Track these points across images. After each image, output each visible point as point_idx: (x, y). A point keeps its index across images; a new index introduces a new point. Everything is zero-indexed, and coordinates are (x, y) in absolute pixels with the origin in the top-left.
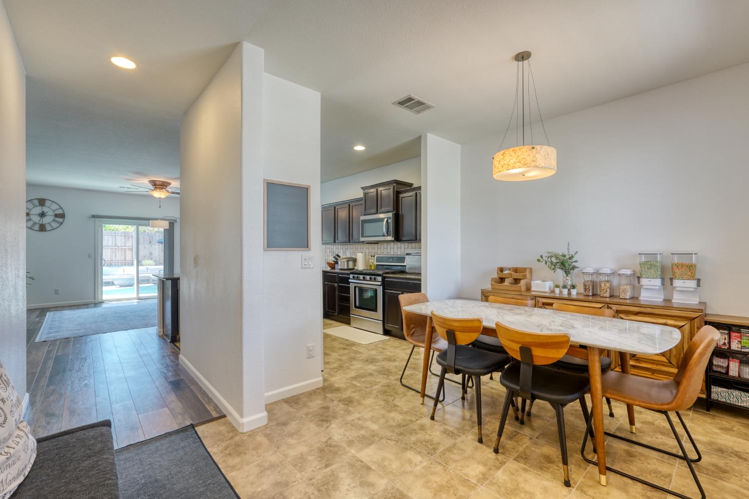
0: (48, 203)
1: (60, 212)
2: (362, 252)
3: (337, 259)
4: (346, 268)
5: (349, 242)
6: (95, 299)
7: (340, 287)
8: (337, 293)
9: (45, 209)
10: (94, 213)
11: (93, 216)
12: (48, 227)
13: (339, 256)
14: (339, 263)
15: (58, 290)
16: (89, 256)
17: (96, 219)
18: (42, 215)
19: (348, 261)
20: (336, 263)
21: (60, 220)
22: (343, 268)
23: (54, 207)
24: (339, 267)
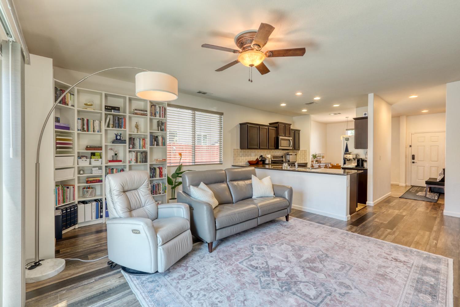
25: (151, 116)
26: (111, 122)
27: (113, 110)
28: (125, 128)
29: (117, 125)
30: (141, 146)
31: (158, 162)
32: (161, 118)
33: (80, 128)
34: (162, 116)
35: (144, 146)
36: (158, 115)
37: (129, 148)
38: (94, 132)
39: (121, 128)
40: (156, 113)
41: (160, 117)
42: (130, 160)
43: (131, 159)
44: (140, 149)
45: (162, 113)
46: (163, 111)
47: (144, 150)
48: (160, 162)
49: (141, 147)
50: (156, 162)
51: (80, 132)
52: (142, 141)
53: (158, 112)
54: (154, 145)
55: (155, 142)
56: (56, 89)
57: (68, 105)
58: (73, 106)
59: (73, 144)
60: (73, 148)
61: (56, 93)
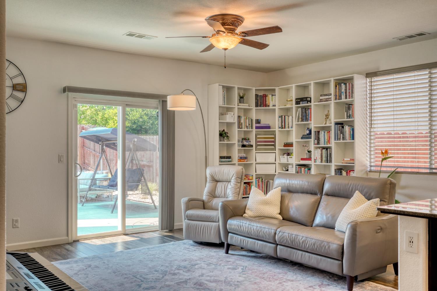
1: (19, 80)
6: (68, 236)
11: (66, 89)
15: (17, 221)
17: (69, 94)
21: (20, 95)
23: (13, 72)
25: (335, 100)
26: (300, 117)
27: (301, 102)
28: (311, 120)
29: (304, 118)
30: (326, 140)
31: (345, 163)
32: (348, 100)
33: (280, 126)
34: (349, 96)
35: (329, 141)
36: (343, 97)
37: (315, 144)
38: (288, 128)
39: (308, 121)
40: (341, 94)
41: (346, 98)
42: (316, 159)
43: (317, 157)
44: (325, 144)
45: (349, 92)
46: (349, 89)
47: (329, 145)
48: (346, 163)
49: (326, 143)
50: (342, 163)
51: (280, 129)
52: (327, 134)
53: (343, 92)
54: (340, 138)
55: (341, 135)
56: (257, 96)
57: (269, 106)
58: (274, 106)
59: (274, 142)
60: (274, 145)
61: (256, 99)
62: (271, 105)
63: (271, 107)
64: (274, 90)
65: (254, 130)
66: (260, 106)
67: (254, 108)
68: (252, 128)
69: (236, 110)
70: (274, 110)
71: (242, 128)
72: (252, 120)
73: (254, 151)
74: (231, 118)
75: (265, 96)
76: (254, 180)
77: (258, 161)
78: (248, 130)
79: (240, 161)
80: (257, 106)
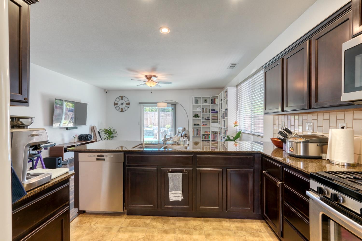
0: (124, 98)
1: (128, 102)
2: (343, 128)
3: (286, 136)
4: (301, 154)
5: (310, 108)
7: (286, 191)
8: (281, 199)
9: (123, 101)
10: (140, 102)
11: (140, 103)
12: (124, 110)
13: (290, 133)
14: (288, 144)
16: (139, 124)
17: (141, 105)
18: (122, 104)
19: (306, 144)
20: (284, 141)
21: (128, 106)
22: (295, 153)
23: (126, 100)
24: (288, 152)
32: (227, 99)
45: (227, 96)
46: (227, 94)
56: (212, 99)
57: (216, 103)
58: (218, 103)
59: (217, 118)
60: (217, 119)
61: (211, 101)
62: (217, 103)
63: (216, 104)
64: (217, 97)
65: (211, 113)
66: (213, 103)
67: (211, 105)
68: (209, 112)
69: (201, 106)
70: (218, 105)
71: (204, 113)
72: (209, 110)
73: (211, 122)
74: (199, 109)
75: (215, 99)
76: (210, 134)
77: (212, 126)
78: (207, 113)
79: (203, 126)
80: (211, 104)
